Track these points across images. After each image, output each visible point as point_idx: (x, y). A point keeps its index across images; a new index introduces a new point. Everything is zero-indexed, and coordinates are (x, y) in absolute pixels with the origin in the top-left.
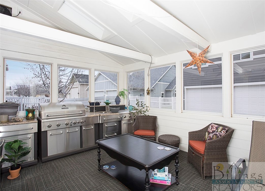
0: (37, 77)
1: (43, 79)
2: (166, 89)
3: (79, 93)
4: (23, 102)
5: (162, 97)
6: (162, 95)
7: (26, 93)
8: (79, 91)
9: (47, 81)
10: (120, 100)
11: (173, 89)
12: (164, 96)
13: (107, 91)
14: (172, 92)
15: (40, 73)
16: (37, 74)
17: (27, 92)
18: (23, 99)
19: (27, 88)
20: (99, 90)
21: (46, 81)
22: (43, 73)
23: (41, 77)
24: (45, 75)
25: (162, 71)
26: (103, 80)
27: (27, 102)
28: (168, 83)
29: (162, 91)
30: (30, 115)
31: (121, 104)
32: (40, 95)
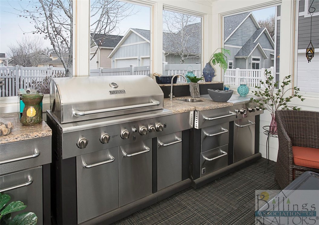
0: (40, 31)
1: (51, 35)
2: (236, 56)
3: (98, 62)
4: (20, 75)
5: (230, 68)
6: (230, 65)
7: (25, 62)
8: (98, 59)
9: (57, 38)
10: (214, 73)
11: (249, 56)
12: (233, 67)
13: (143, 58)
14: (247, 61)
15: (46, 24)
16: (40, 26)
17: (26, 60)
18: (20, 71)
19: (25, 55)
20: (130, 56)
21: (55, 39)
22: (51, 24)
23: (48, 32)
24: (54, 29)
25: (231, 27)
26: (136, 42)
27: (25, 74)
28: (240, 45)
29: (230, 60)
30: (31, 112)
31: (216, 80)
32: (43, 64)
